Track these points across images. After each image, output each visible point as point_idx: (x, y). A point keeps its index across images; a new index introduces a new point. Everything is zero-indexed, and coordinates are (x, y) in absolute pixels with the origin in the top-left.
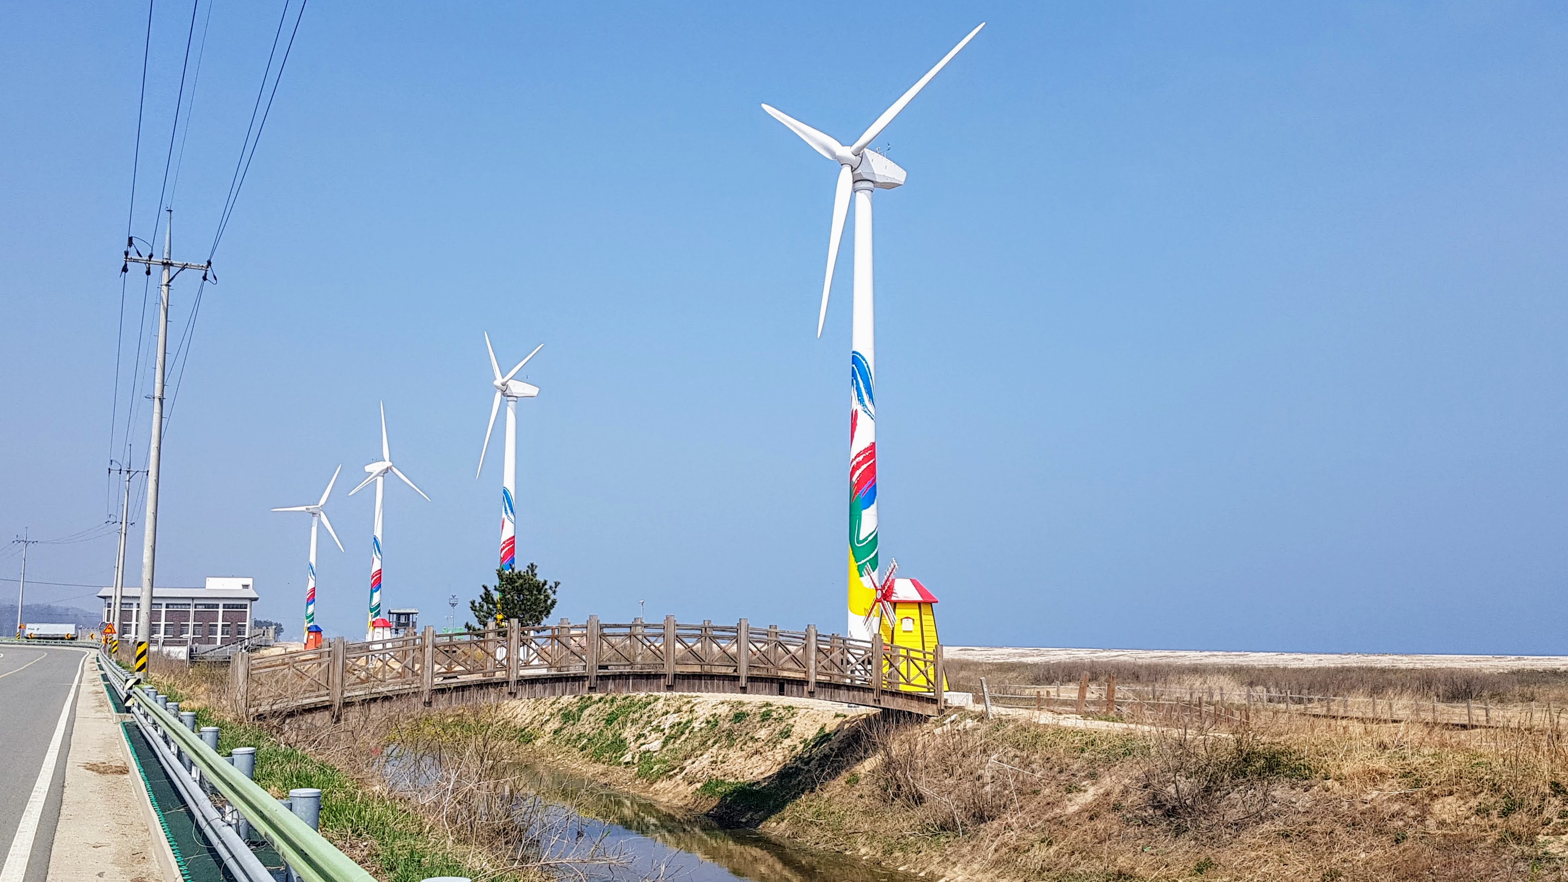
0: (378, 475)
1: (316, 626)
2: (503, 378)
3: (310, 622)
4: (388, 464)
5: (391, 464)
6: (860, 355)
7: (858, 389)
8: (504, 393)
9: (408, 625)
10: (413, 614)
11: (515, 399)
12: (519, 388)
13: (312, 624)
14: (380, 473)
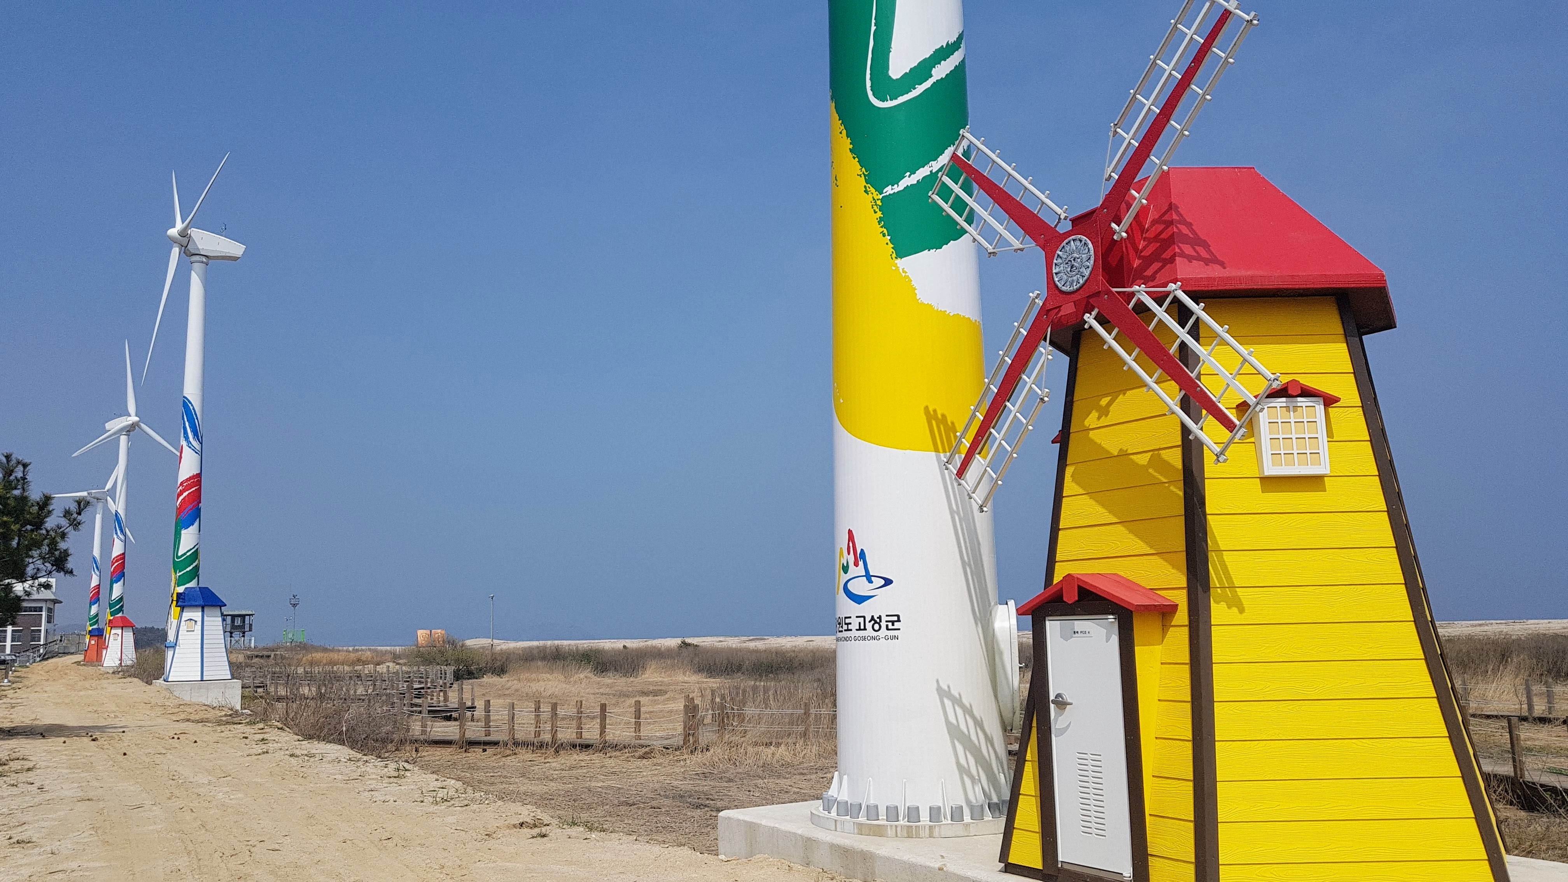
0: (121, 433)
3: (93, 625)
4: (134, 419)
5: (137, 419)
8: (185, 250)
9: (243, 626)
10: (249, 615)
11: (204, 260)
12: (210, 243)
13: (95, 627)
14: (125, 429)
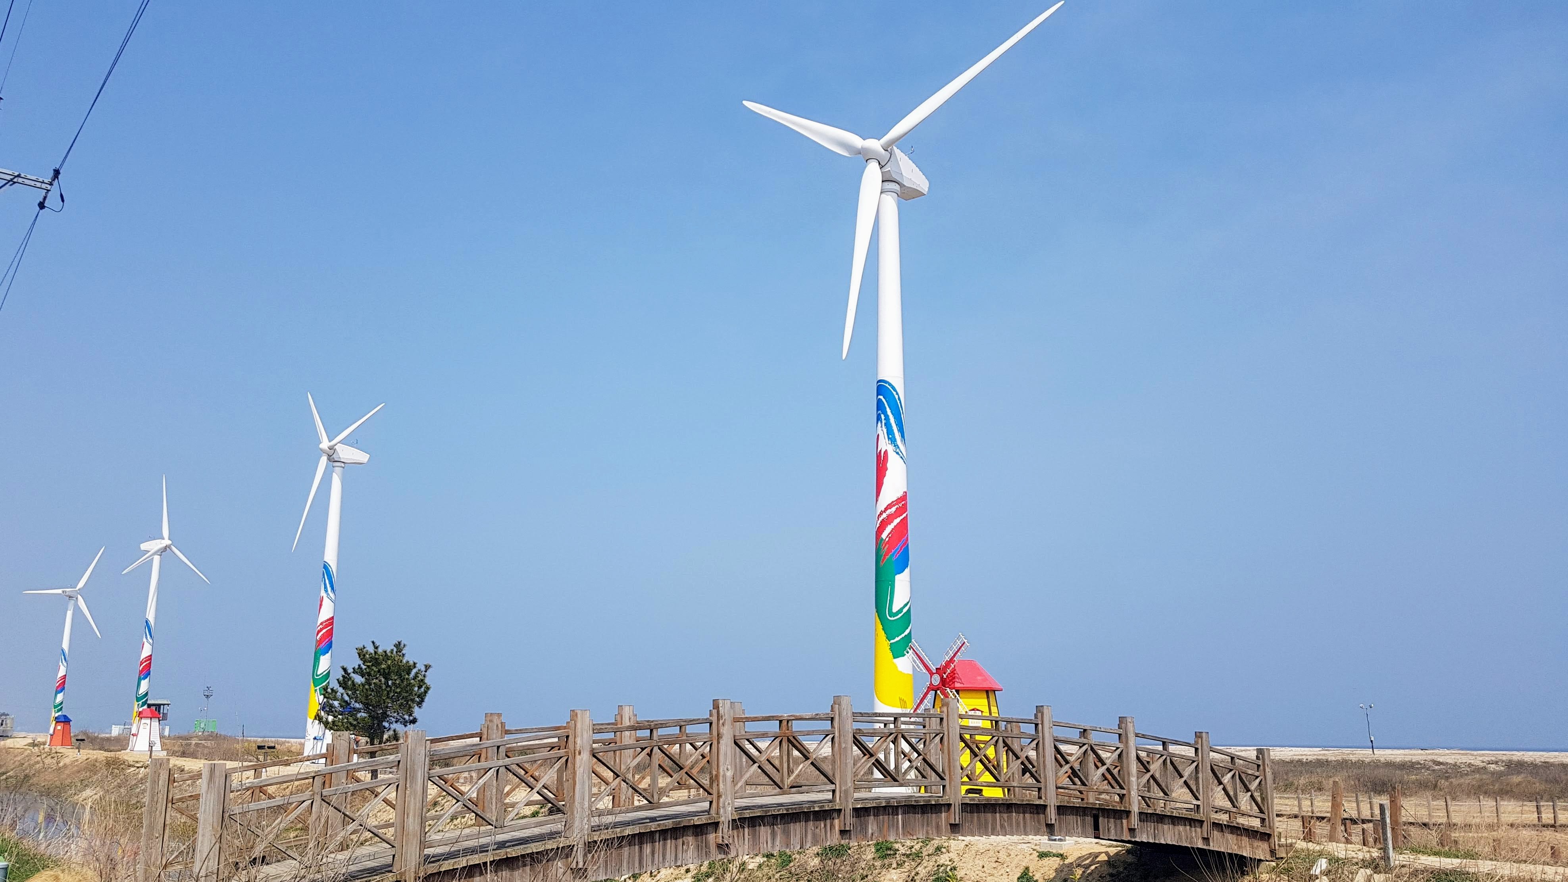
0: (155, 553)
1: (65, 716)
2: (330, 442)
3: (58, 711)
4: (167, 542)
5: (170, 542)
6: (890, 384)
7: (888, 425)
8: (330, 458)
11: (343, 465)
12: (347, 453)
13: (60, 713)
14: (158, 551)
